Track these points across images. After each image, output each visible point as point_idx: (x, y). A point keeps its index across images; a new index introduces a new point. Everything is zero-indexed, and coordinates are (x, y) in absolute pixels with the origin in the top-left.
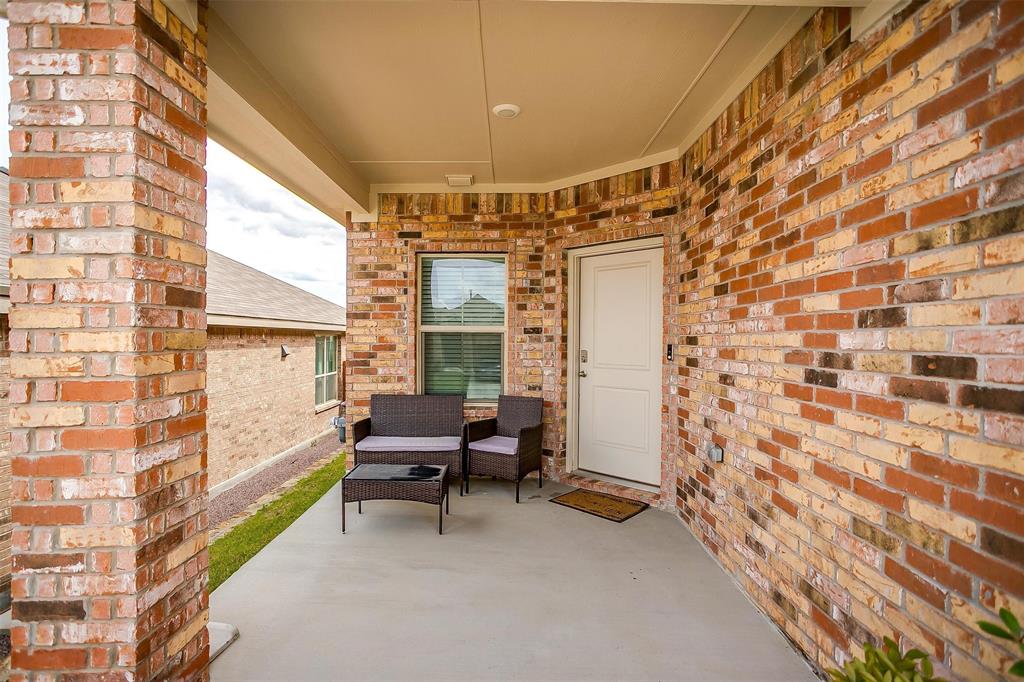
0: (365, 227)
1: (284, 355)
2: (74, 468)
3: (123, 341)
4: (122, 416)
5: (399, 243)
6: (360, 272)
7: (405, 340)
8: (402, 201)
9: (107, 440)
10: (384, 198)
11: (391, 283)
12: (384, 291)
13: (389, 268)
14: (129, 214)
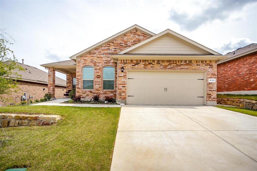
0: (68, 75)
1: (63, 90)
2: (50, 87)
3: (52, 82)
4: (52, 85)
5: (71, 77)
6: (67, 79)
7: (71, 86)
8: (71, 73)
9: (52, 86)
10: (70, 73)
11: (70, 80)
12: (70, 81)
13: (70, 79)
14: (52, 78)
